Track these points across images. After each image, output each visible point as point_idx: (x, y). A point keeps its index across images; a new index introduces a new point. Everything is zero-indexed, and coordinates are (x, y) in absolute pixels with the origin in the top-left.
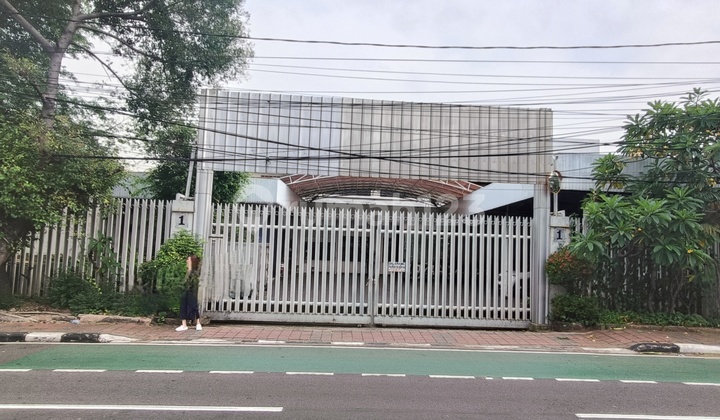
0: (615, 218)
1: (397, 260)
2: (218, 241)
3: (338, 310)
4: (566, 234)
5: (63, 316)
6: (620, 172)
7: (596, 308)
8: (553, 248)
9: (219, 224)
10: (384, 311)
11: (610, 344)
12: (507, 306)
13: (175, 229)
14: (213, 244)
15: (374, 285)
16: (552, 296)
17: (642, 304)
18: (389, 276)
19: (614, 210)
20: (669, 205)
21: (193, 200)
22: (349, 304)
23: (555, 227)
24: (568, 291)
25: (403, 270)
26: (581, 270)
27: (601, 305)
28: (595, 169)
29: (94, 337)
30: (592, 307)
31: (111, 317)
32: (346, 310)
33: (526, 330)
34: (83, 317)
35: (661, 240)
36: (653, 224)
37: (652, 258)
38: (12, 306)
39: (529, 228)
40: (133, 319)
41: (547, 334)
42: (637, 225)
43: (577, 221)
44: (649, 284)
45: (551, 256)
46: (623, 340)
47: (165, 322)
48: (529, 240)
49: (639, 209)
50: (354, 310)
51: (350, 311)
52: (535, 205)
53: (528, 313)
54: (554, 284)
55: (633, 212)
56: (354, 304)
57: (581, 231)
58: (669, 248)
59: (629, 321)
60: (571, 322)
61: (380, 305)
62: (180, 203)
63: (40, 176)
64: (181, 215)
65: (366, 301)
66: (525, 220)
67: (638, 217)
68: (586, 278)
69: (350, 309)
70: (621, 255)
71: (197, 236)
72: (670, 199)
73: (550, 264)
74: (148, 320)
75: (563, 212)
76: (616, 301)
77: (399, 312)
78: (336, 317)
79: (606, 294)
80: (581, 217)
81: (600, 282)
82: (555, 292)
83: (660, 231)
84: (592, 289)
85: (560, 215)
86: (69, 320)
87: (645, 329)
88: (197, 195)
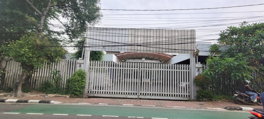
0: (217, 64)
1: (146, 78)
2: (91, 72)
3: (128, 93)
4: (201, 70)
5: (43, 95)
6: (218, 49)
7: (212, 94)
8: (197, 74)
9: (91, 67)
10: (142, 94)
11: (217, 107)
12: (182, 93)
13: (78, 68)
14: (90, 73)
15: (139, 86)
16: (197, 90)
17: (228, 93)
18: (144, 83)
19: (217, 61)
20: (236, 60)
21: (84, 60)
22: (131, 92)
23: (197, 68)
24: (202, 88)
25: (148, 81)
26: (206, 81)
27: (213, 93)
28: (210, 49)
29: (49, 102)
30: (210, 94)
31: (57, 95)
32: (130, 94)
33: (188, 101)
34: (49, 95)
35: (234, 71)
36: (231, 66)
37: (231, 77)
38: (29, 92)
39: (189, 68)
40: (63, 96)
41: (195, 102)
42: (225, 66)
43: (204, 66)
44: (230, 86)
45: (196, 77)
46: (222, 105)
47: (73, 97)
48: (189, 72)
49: (226, 61)
50: (133, 94)
51: (131, 94)
52: (191, 60)
53: (189, 95)
54: (197, 86)
55: (223, 62)
56: (133, 92)
57: (206, 69)
58: (237, 74)
59: (223, 98)
60: (203, 99)
61: (141, 92)
62: (80, 61)
63: (36, 52)
64: (80, 64)
65: (136, 91)
66: (187, 65)
67: (225, 63)
68: (208, 84)
69: (131, 93)
70: (220, 76)
71: (84, 70)
72: (236, 57)
73: (196, 79)
74: (68, 96)
75: (200, 63)
76: (219, 92)
77: (147, 94)
78: (127, 96)
79: (215, 89)
80: (206, 64)
81: (213, 85)
82: (198, 88)
83: (233, 68)
84: (210, 87)
85: (199, 63)
86: (44, 96)
87: (229, 101)
88: (85, 58)
